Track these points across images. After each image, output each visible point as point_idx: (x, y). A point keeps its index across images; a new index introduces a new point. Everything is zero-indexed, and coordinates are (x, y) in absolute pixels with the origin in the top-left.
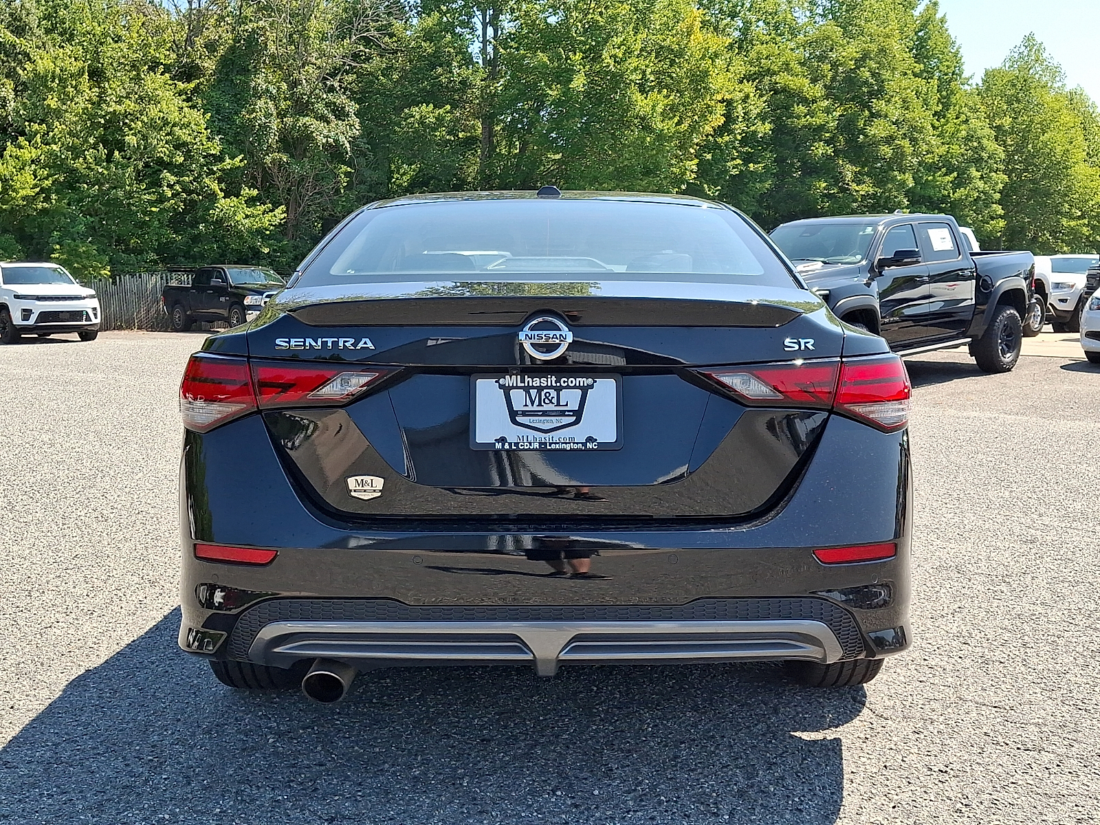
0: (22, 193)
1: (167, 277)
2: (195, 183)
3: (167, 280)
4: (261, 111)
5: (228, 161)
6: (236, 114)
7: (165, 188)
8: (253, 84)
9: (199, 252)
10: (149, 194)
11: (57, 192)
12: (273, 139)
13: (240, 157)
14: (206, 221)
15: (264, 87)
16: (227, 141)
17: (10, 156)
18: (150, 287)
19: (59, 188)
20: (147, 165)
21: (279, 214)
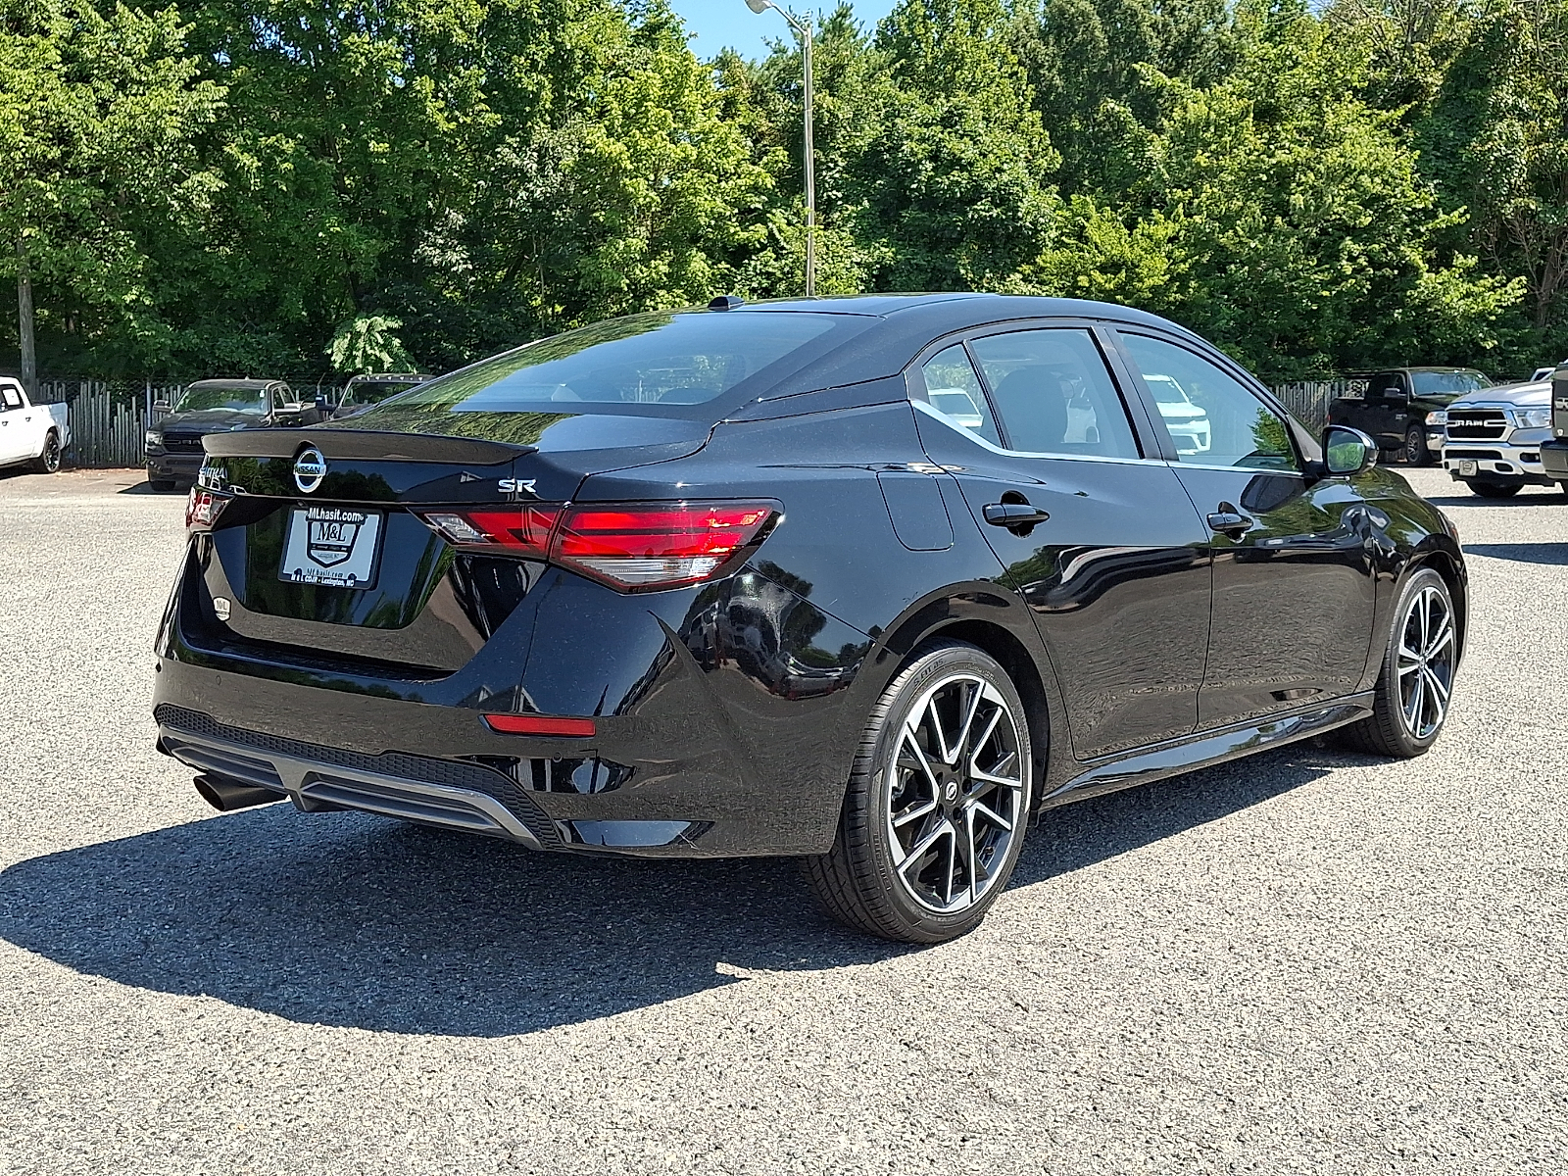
0: (1149, 282)
1: (1340, 386)
2: (1390, 253)
3: (1340, 390)
4: (1501, 138)
5: (1442, 216)
6: (1463, 146)
7: (1344, 262)
8: (1492, 100)
9: (1393, 350)
10: (1322, 271)
11: (1198, 277)
12: (1516, 179)
13: (1462, 210)
14: (1403, 305)
15: (1510, 102)
16: (1447, 187)
17: (1142, 235)
18: (1314, 400)
19: (1202, 272)
20: (1323, 232)
21: (1516, 290)
